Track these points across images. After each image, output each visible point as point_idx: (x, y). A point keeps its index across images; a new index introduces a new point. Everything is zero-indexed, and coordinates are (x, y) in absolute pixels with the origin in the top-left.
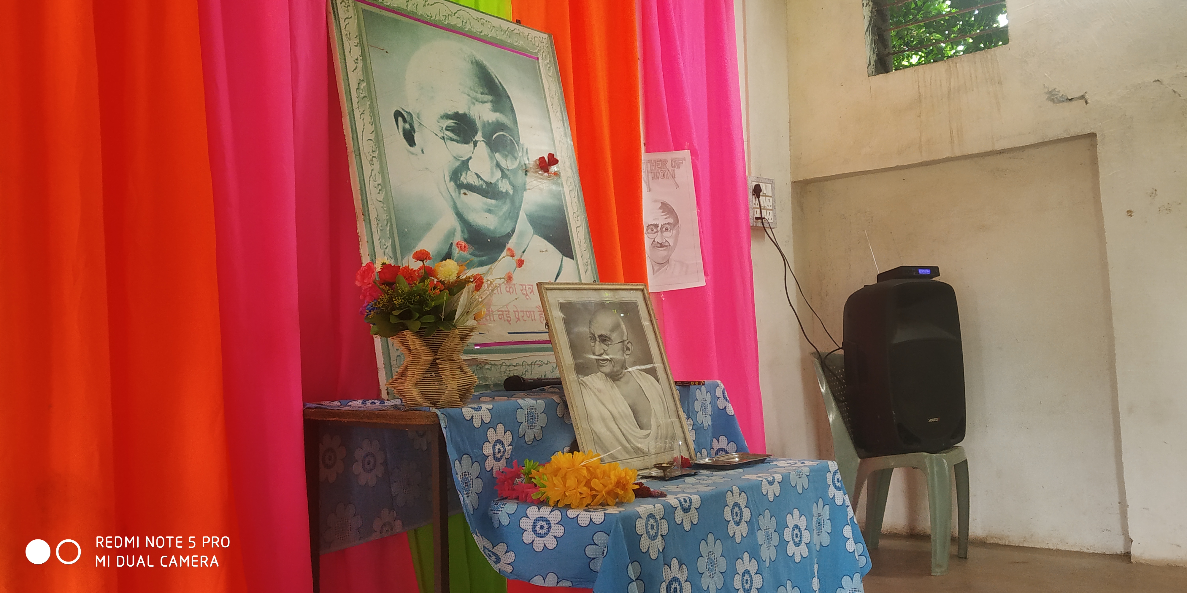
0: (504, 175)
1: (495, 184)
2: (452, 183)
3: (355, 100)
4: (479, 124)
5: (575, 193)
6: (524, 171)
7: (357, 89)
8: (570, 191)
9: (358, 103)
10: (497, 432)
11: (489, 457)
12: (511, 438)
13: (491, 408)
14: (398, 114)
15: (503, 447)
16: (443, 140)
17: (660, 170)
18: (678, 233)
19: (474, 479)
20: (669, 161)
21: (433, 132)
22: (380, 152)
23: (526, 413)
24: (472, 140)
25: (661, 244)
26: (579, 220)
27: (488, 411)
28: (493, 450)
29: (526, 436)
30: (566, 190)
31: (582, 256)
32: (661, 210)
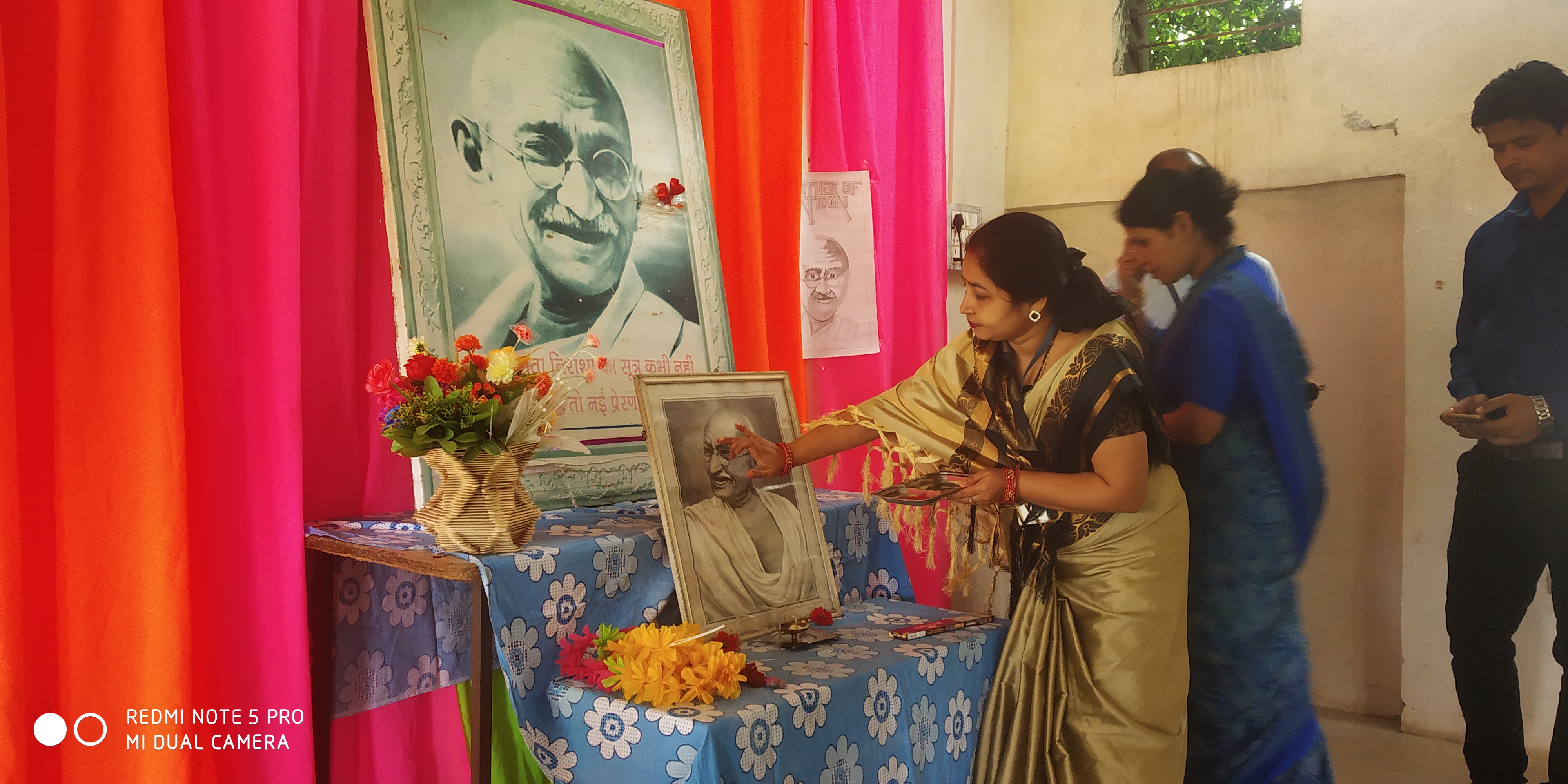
0: (607, 210)
1: (594, 221)
2: (532, 222)
3: (396, 107)
4: (574, 138)
5: (705, 233)
6: (636, 203)
7: (400, 90)
8: (700, 229)
9: (400, 111)
10: (564, 585)
11: (552, 620)
12: (585, 591)
13: (557, 554)
14: (458, 126)
15: (572, 604)
16: (520, 162)
17: (827, 196)
18: (847, 281)
19: (528, 649)
20: (841, 186)
21: (507, 151)
22: (429, 180)
23: (607, 556)
24: (564, 161)
25: (824, 295)
26: (710, 270)
27: (552, 558)
28: (557, 611)
29: (606, 587)
30: (694, 229)
31: (710, 320)
32: (827, 250)
